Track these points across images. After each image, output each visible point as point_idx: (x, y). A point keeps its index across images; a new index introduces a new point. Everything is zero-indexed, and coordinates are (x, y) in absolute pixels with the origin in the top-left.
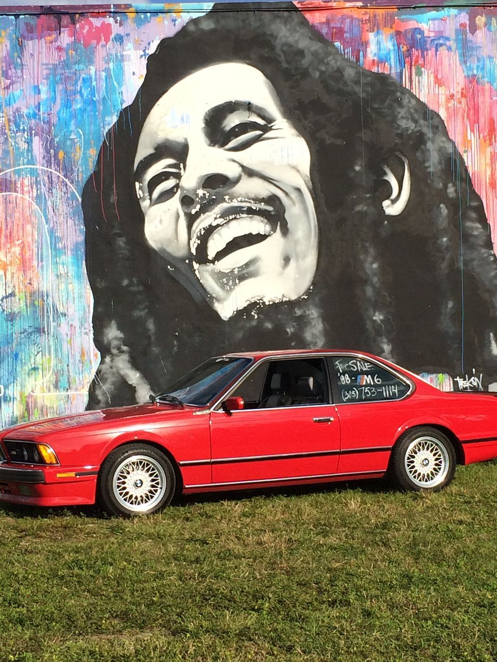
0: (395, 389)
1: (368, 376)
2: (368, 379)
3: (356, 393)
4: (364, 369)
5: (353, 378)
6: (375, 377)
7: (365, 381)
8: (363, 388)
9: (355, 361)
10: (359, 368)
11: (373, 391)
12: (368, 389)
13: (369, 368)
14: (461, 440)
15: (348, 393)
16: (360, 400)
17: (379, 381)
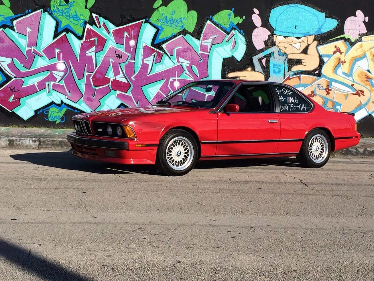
0: (304, 106)
1: (291, 98)
2: (291, 100)
3: (287, 107)
4: (290, 94)
5: (285, 98)
6: (295, 99)
7: (290, 100)
8: (290, 104)
9: (284, 89)
10: (287, 93)
11: (295, 107)
12: (292, 105)
13: (291, 93)
14: (335, 137)
15: (283, 107)
16: (289, 111)
17: (297, 101)
